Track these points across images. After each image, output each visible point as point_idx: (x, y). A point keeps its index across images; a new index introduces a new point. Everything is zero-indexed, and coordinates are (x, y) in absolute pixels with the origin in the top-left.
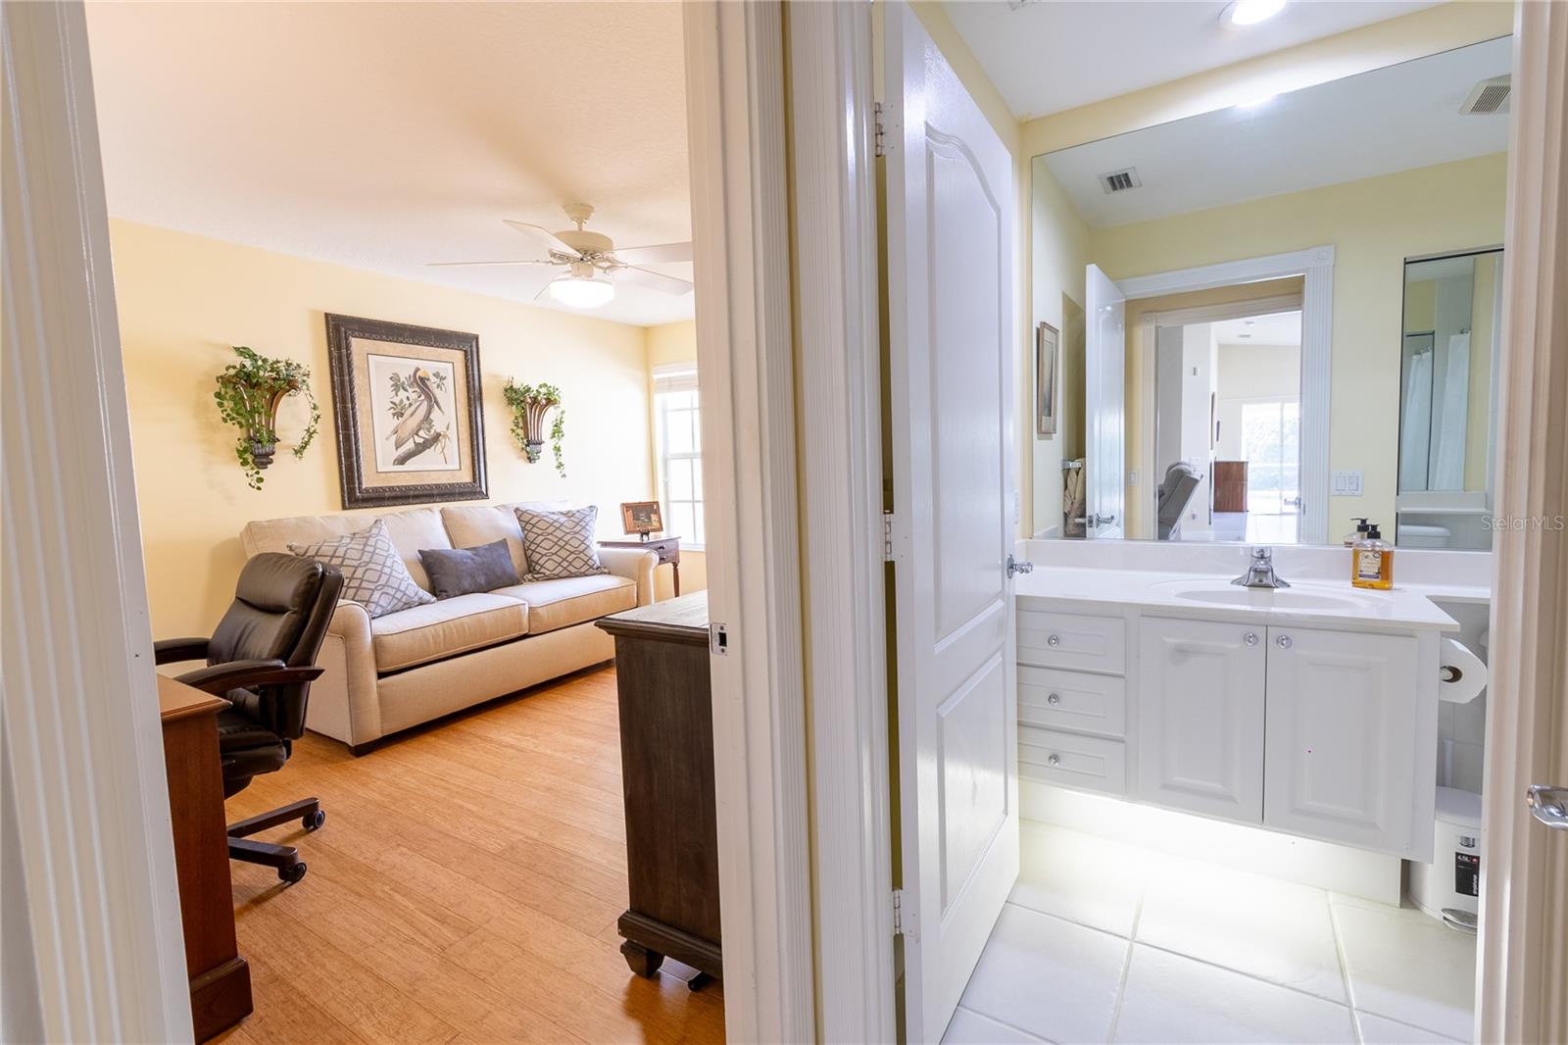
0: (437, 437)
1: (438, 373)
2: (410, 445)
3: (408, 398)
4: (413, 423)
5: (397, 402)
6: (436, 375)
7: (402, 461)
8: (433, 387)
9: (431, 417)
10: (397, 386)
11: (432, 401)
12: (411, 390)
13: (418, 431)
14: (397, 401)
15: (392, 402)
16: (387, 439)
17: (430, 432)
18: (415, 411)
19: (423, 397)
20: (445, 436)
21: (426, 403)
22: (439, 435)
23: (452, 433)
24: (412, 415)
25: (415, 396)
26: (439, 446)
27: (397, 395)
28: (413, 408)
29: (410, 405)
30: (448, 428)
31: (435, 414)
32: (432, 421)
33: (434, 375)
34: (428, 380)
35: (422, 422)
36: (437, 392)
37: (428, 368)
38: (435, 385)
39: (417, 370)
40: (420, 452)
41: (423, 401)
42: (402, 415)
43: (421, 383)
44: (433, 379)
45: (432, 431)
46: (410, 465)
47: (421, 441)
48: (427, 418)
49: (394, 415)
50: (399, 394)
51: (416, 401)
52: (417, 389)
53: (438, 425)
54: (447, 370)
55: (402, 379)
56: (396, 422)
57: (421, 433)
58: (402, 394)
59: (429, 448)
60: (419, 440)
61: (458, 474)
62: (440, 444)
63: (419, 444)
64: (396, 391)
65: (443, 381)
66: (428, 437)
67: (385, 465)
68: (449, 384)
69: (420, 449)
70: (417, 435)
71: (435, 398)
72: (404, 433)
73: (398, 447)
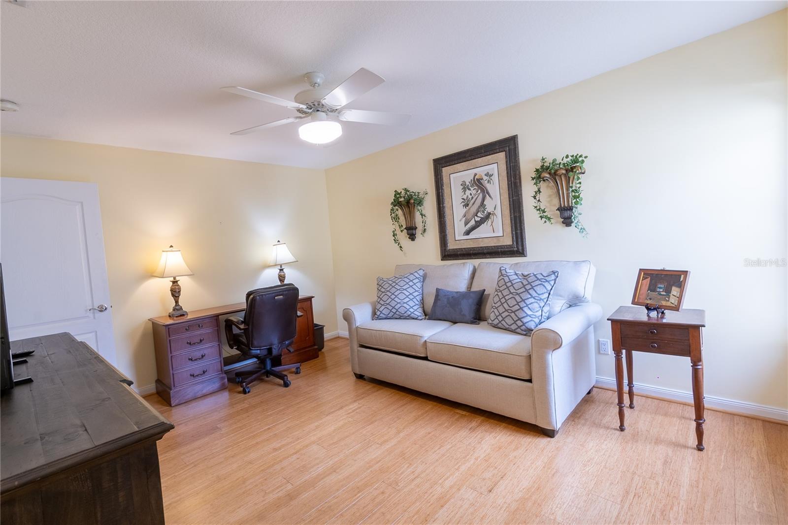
0: (488, 216)
1: (488, 173)
2: (472, 223)
3: (471, 194)
4: (474, 209)
5: (465, 198)
6: (487, 175)
7: (468, 233)
9: (485, 203)
10: (465, 188)
11: (485, 192)
12: (472, 189)
13: (477, 213)
14: (465, 197)
15: (462, 199)
16: (460, 221)
17: (484, 213)
18: (475, 202)
19: (479, 191)
20: (494, 214)
21: (481, 194)
22: (489, 214)
23: (498, 212)
24: (473, 204)
26: (490, 222)
27: (465, 194)
28: (474, 200)
30: (495, 209)
31: (488, 202)
32: (486, 205)
33: (485, 175)
34: (482, 179)
35: (479, 207)
36: (488, 186)
37: (481, 172)
38: (486, 182)
39: (476, 175)
40: (479, 226)
41: (479, 193)
43: (478, 182)
45: (486, 212)
46: (472, 235)
48: (482, 204)
49: (463, 206)
51: (475, 195)
52: (476, 187)
53: (489, 209)
54: (493, 169)
55: (467, 183)
56: (465, 210)
57: (479, 214)
58: (468, 192)
59: (483, 223)
60: (478, 219)
61: (501, 239)
62: (490, 220)
63: (478, 221)
64: (465, 191)
65: (492, 177)
66: (482, 216)
67: (459, 236)
68: (495, 178)
69: (478, 224)
70: (477, 216)
71: (487, 190)
72: (469, 216)
73: (466, 225)
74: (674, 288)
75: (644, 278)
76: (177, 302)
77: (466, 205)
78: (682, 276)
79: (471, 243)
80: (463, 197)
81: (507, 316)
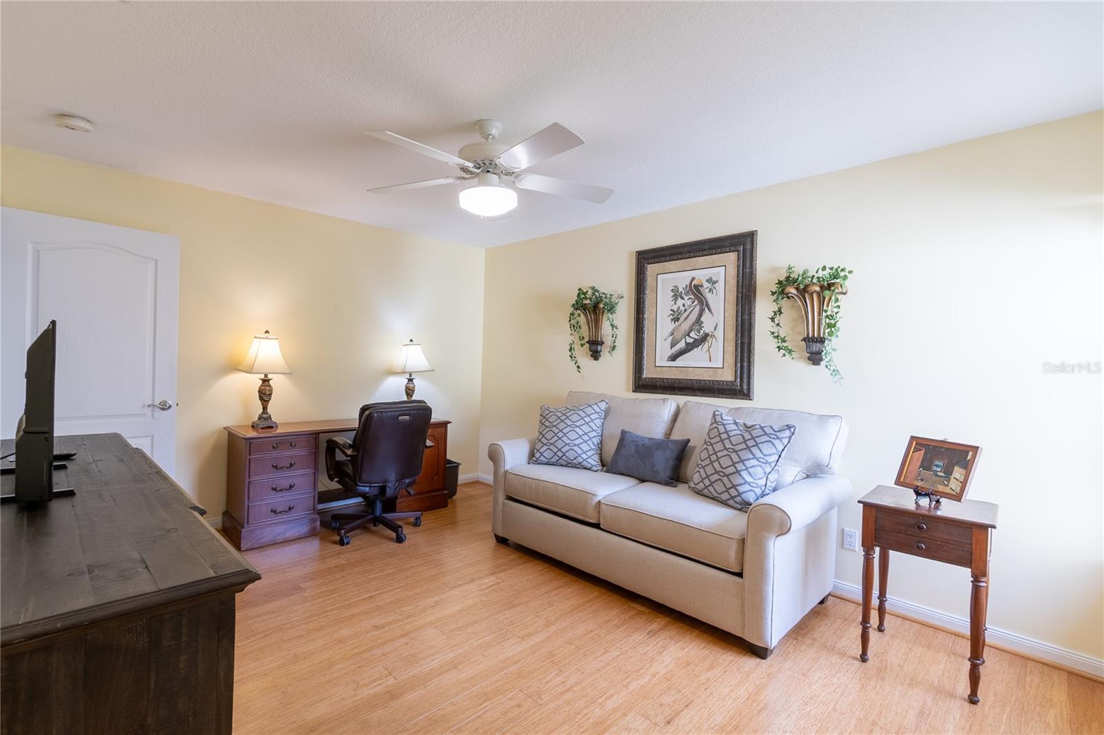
0: (705, 337)
1: (711, 278)
2: (682, 345)
3: (684, 305)
4: (685, 326)
5: (676, 310)
6: (710, 280)
7: (674, 358)
8: (706, 292)
10: (677, 295)
11: (704, 305)
12: (686, 298)
13: (690, 332)
14: (675, 308)
15: (671, 310)
16: (665, 340)
17: (699, 333)
18: (688, 316)
19: (696, 302)
20: (713, 336)
21: (698, 307)
22: (707, 335)
23: (719, 334)
24: (686, 319)
25: (689, 302)
26: (706, 346)
27: (676, 304)
28: (687, 313)
29: (685, 310)
30: (715, 330)
31: (706, 317)
32: (702, 322)
34: (702, 286)
35: (694, 324)
36: (709, 296)
37: (701, 276)
39: (693, 279)
40: (689, 350)
41: (696, 305)
42: (678, 319)
43: (695, 290)
44: (706, 285)
45: (702, 332)
46: (680, 362)
47: (691, 340)
48: (698, 321)
49: (672, 320)
50: (677, 302)
51: (690, 306)
52: (692, 296)
53: (707, 327)
54: (719, 273)
55: (681, 289)
56: (673, 325)
57: (692, 334)
58: (680, 302)
59: (697, 347)
60: (690, 340)
61: (720, 371)
62: (707, 343)
63: (689, 343)
64: (676, 300)
65: (716, 285)
66: (697, 337)
67: (661, 360)
68: (720, 286)
69: (689, 348)
70: (689, 336)
71: (706, 302)
72: (678, 335)
73: (672, 346)
74: (957, 469)
75: (916, 450)
76: (265, 408)
77: (676, 320)
78: (970, 453)
79: (677, 372)
80: (672, 308)
81: (716, 481)
